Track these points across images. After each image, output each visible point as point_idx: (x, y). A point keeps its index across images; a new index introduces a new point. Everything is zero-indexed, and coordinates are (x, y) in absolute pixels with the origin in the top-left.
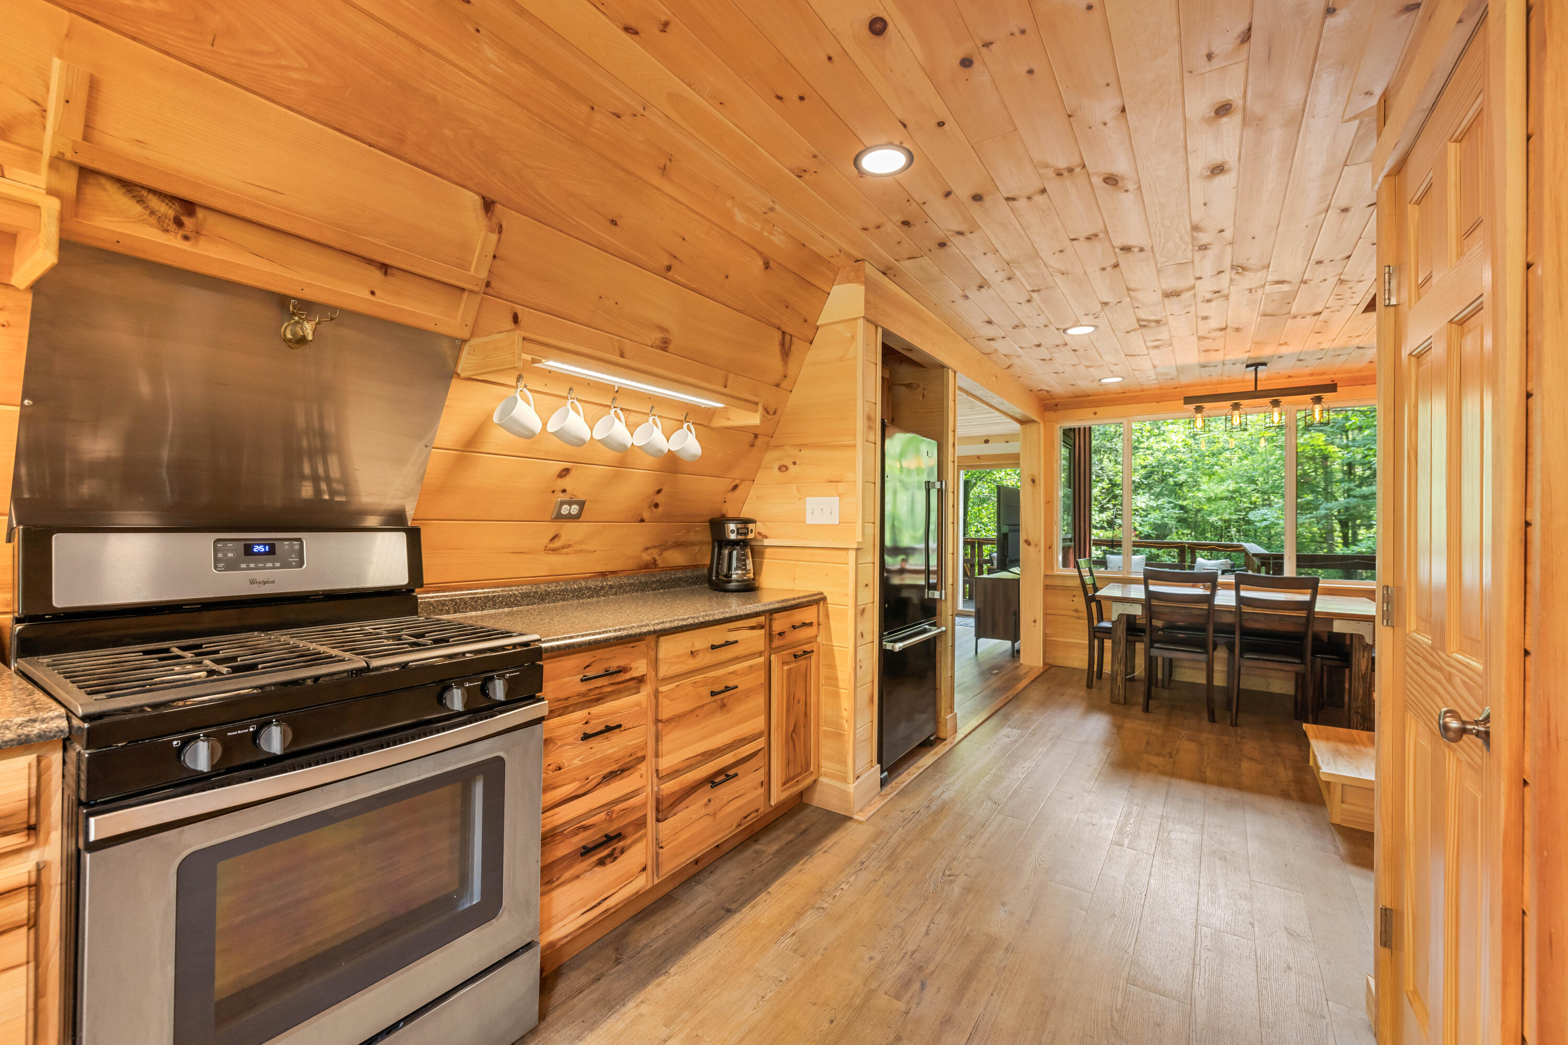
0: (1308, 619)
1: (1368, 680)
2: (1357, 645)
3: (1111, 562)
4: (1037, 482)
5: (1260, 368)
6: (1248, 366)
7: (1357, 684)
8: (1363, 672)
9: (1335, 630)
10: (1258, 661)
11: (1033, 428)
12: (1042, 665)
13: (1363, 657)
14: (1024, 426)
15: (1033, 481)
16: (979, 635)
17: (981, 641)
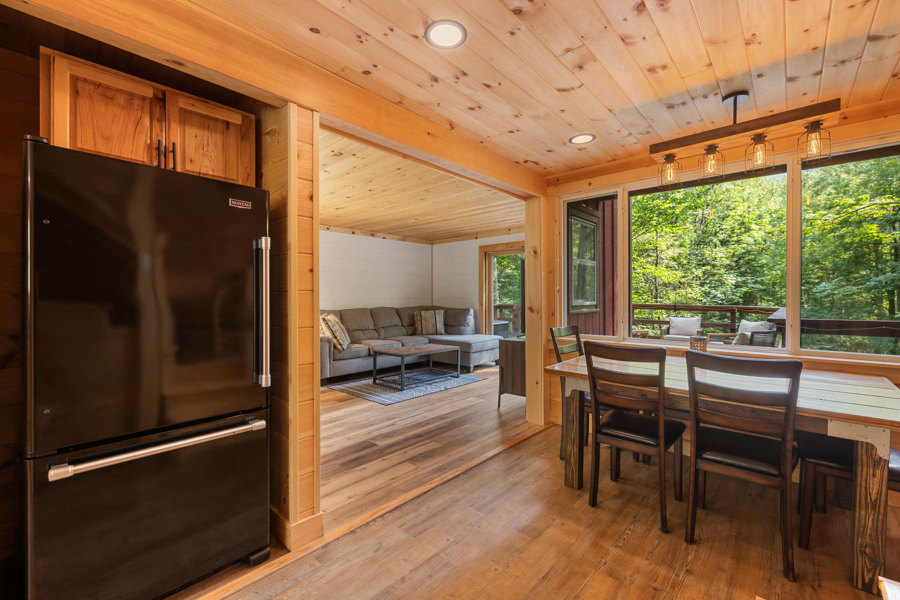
0: (787, 415)
1: (882, 510)
2: (865, 457)
3: (673, 322)
4: (538, 252)
5: (740, 98)
6: (725, 98)
7: (863, 513)
8: (874, 497)
9: (830, 434)
10: (720, 466)
11: (534, 203)
12: (543, 424)
13: (874, 475)
14: (528, 201)
15: (535, 252)
16: (502, 391)
17: (504, 396)
